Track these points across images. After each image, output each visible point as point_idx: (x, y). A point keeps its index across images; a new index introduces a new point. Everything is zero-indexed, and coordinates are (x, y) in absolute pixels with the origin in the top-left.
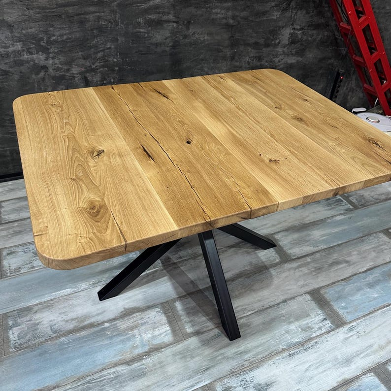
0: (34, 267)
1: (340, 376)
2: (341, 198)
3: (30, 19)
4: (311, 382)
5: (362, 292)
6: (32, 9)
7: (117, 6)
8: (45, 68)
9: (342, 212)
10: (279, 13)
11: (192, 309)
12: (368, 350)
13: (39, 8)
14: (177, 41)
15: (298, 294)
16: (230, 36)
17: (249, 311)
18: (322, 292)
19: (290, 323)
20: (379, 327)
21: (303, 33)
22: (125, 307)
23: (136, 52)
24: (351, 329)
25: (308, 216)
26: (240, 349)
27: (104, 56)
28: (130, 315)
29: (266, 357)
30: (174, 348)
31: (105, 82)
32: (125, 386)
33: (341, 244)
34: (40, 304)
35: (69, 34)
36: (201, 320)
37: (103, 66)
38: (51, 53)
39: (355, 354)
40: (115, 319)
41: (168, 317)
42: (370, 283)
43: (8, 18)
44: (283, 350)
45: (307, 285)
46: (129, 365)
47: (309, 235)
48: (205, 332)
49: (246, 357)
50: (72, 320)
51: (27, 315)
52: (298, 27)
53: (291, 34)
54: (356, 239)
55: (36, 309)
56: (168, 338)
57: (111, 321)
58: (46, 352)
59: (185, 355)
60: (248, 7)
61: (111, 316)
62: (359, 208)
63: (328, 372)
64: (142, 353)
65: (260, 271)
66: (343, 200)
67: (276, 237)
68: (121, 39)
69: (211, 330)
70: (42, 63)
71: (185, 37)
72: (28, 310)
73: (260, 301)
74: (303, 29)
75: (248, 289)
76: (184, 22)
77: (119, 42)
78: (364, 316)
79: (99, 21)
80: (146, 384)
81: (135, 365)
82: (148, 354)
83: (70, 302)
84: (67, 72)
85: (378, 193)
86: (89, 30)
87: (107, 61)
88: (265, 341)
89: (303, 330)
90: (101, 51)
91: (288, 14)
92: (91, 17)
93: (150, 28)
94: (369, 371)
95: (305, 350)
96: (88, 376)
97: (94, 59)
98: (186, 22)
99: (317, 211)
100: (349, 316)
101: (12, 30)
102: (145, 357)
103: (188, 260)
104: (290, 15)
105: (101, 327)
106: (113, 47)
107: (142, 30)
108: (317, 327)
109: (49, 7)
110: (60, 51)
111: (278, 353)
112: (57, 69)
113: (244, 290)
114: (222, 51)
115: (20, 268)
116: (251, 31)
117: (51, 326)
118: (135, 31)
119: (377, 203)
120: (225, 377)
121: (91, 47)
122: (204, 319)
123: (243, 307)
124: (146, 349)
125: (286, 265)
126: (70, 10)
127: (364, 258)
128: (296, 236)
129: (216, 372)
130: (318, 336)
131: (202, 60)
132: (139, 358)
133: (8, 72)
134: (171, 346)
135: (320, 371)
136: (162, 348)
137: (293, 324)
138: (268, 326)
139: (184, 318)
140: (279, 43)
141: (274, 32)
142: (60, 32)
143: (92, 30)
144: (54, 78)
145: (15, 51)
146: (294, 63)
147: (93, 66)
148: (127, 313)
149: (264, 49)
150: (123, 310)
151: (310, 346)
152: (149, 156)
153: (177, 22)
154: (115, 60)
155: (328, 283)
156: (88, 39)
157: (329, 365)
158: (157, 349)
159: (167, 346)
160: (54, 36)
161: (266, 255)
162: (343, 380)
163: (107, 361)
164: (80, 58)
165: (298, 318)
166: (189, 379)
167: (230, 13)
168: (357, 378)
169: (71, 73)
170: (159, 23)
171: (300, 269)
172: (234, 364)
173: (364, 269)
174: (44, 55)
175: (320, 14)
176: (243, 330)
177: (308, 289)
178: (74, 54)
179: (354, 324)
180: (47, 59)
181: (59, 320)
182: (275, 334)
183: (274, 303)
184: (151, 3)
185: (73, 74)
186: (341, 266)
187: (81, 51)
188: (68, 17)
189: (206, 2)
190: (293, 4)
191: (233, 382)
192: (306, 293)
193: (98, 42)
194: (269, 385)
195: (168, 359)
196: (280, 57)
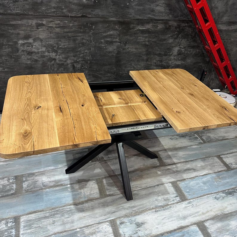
1: (179, 224)
3: (51, 38)
4: (164, 225)
5: (199, 185)
6: (52, 33)
7: (91, 34)
8: (55, 59)
9: (196, 144)
10: (173, 40)
11: (111, 183)
12: (196, 214)
13: (55, 33)
14: (119, 51)
15: (166, 182)
16: (146, 50)
17: (139, 188)
18: (178, 183)
19: (159, 196)
20: (204, 204)
21: (185, 50)
22: (79, 178)
23: (99, 55)
24: (189, 203)
25: (178, 144)
26: (132, 205)
27: (84, 56)
28: (80, 183)
29: (144, 210)
30: (99, 201)
31: (83, 68)
34: (38, 172)
35: (68, 45)
36: (114, 189)
37: (83, 61)
38: (58, 53)
39: (189, 215)
40: (73, 184)
41: (98, 186)
42: (204, 182)
43: (41, 37)
44: (153, 208)
46: (77, 205)
47: (177, 154)
48: (116, 195)
49: (134, 209)
50: (53, 181)
51: (32, 177)
52: (183, 47)
53: (179, 50)
55: (36, 174)
56: (97, 196)
57: (71, 184)
58: (39, 195)
59: (104, 204)
60: (156, 36)
61: (72, 182)
62: (206, 143)
63: (174, 222)
64: (84, 201)
66: (198, 137)
67: (159, 153)
68: (92, 49)
69: (119, 194)
70: (54, 57)
71: (124, 49)
72: (33, 174)
73: (145, 184)
74: (185, 48)
75: (141, 177)
78: (197, 197)
79: (82, 40)
80: (84, 215)
81: (79, 206)
82: (87, 201)
83: (53, 173)
84: (65, 62)
85: (219, 136)
86: (77, 44)
87: (85, 58)
88: (144, 203)
89: (164, 200)
90: (82, 54)
91: (177, 41)
93: (107, 45)
94: (195, 224)
95: (164, 210)
96: (57, 208)
97: (78, 57)
98: (124, 43)
99: (183, 142)
100: (190, 197)
101: (42, 42)
102: (85, 203)
103: (113, 159)
105: (66, 187)
106: (88, 52)
107: (103, 45)
108: (172, 199)
110: (63, 52)
111: (150, 209)
112: (61, 61)
113: (138, 177)
114: (142, 57)
116: (157, 48)
117: (43, 183)
118: (99, 45)
119: (217, 141)
120: (122, 217)
121: (77, 52)
122: (116, 189)
123: (137, 186)
124: (86, 199)
125: (162, 167)
126: (70, 34)
129: (118, 214)
130: (172, 204)
131: (131, 60)
132: (82, 203)
133: (38, 60)
134: (98, 200)
135: (170, 221)
136: (93, 200)
137: (160, 197)
138: (147, 196)
139: (107, 187)
140: (172, 54)
141: (170, 49)
142: (64, 44)
143: (79, 44)
144: (58, 64)
145: (42, 51)
147: (78, 60)
149: (164, 57)
150: (77, 180)
151: (167, 208)
153: (120, 43)
154: (89, 58)
155: (182, 179)
156: (76, 48)
157: (175, 218)
158: (91, 200)
159: (97, 199)
160: (61, 45)
161: (153, 162)
162: (180, 226)
163: (67, 202)
164: (72, 56)
165: (163, 194)
166: (104, 216)
167: (147, 39)
168: (188, 226)
169: (67, 63)
170: (111, 43)
172: (128, 212)
173: (203, 174)
174: (55, 54)
175: (195, 41)
176: (134, 196)
177: (171, 181)
178: (69, 54)
179: (192, 200)
180: (56, 56)
181: (46, 181)
182: (150, 200)
183: (152, 185)
184: (108, 33)
185: (68, 63)
186: (191, 171)
187: (73, 53)
188: (68, 37)
189: (135, 34)
190: (180, 36)
191: (126, 220)
192: (169, 183)
193: (81, 49)
194: (143, 223)
195: (96, 205)
196: (172, 61)
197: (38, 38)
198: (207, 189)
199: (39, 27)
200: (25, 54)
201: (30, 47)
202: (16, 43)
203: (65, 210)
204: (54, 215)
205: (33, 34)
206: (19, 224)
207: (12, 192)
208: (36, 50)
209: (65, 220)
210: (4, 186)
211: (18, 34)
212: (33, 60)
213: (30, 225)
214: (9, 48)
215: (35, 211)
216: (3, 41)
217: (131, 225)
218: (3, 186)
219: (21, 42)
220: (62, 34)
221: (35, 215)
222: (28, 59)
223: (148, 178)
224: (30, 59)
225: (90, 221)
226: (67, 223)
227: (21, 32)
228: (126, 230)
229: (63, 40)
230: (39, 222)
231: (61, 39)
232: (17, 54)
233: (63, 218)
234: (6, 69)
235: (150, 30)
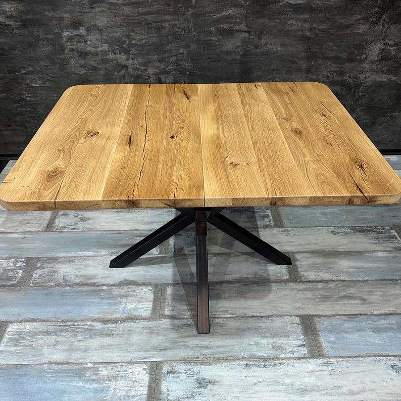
0: (75, 229)
2: (396, 234)
3: (116, 25)
4: (253, 395)
5: (363, 333)
6: (118, 16)
7: (190, 16)
8: (125, 67)
9: (388, 249)
10: (367, 27)
11: (179, 296)
12: (333, 389)
13: (123, 15)
14: (248, 51)
15: (288, 314)
16: (306, 48)
17: (230, 314)
18: (316, 320)
19: (264, 337)
20: (361, 373)
21: (398, 49)
22: (126, 278)
23: (207, 59)
24: (326, 364)
26: (203, 343)
27: (177, 61)
28: (127, 285)
29: (223, 358)
30: (147, 324)
32: (93, 338)
33: (367, 280)
34: (65, 257)
35: (147, 38)
36: (182, 308)
37: (175, 70)
38: (131, 54)
39: (316, 388)
40: (113, 285)
41: (155, 296)
42: (377, 328)
43: (99, 24)
44: (243, 358)
45: (302, 308)
46: (104, 324)
47: (336, 263)
48: (180, 318)
49: (204, 352)
50: (82, 276)
51: (52, 263)
52: (392, 43)
53: (382, 50)
54: (389, 280)
55: (60, 260)
56: (146, 313)
57: (109, 285)
58: (51, 294)
59: (152, 331)
60: (328, 19)
61: (111, 282)
63: (277, 394)
64: (119, 318)
65: (262, 283)
66: (397, 237)
67: (297, 256)
68: (193, 46)
69: (187, 318)
70: (124, 63)
71: (257, 47)
72: (55, 259)
73: (245, 308)
74: (398, 45)
75: (241, 295)
76: (256, 32)
77: (191, 49)
78: (349, 357)
79: (173, 29)
80: (109, 342)
81: (109, 325)
82: (123, 320)
83: (87, 262)
84: (144, 73)
86: (164, 36)
87: (180, 65)
88: (229, 344)
89: (273, 347)
90: (176, 55)
91: (378, 28)
92: (167, 25)
93: (221, 37)
95: (265, 366)
96: (71, 321)
97: (168, 63)
98: (258, 32)
99: (358, 242)
100: (332, 352)
101: (101, 33)
102: (120, 322)
104: (381, 29)
105: (99, 288)
107: (213, 38)
108: (291, 350)
109: (131, 14)
110: (139, 53)
111: (237, 359)
112: (136, 69)
113: (235, 295)
114: (297, 63)
115: (65, 227)
116: (331, 44)
117: (64, 276)
118: (207, 39)
120: (177, 361)
121: (165, 52)
122: (185, 307)
123: (226, 309)
124: (124, 316)
125: (292, 284)
126: (149, 18)
127: (386, 301)
128: (319, 260)
129: (170, 354)
130: (286, 358)
131: (274, 70)
132: (116, 321)
133: (97, 68)
134: (145, 320)
135: (269, 390)
136: (137, 319)
137: (266, 339)
138: (240, 332)
139: (169, 302)
140: (366, 58)
141: (361, 46)
142: (140, 37)
143: (167, 36)
144: (132, 76)
145: (102, 51)
146: (385, 81)
147: (167, 69)
148: (125, 283)
149: (346, 64)
150: (123, 280)
151: (272, 364)
152: (130, 143)
153: (249, 32)
154: (187, 65)
155: (328, 314)
156: (163, 44)
157: (282, 388)
158: (133, 319)
159: (142, 319)
160: (135, 40)
161: (277, 270)
163: (90, 315)
164: (156, 61)
165: (274, 335)
166: (145, 351)
167: (307, 26)
169: (147, 74)
170: (229, 33)
171: (305, 292)
172: (190, 354)
173: (381, 312)
174: (126, 56)
176: (214, 328)
177: (302, 313)
178: (150, 57)
179: (334, 360)
180: (127, 59)
181: (72, 273)
182: (243, 342)
183: (258, 314)
184: (224, 13)
185: (149, 74)
186: (353, 302)
187: (157, 55)
188: (147, 24)
189: (280, 13)
190: (385, 17)
191: (181, 368)
192: (297, 316)
193: (172, 47)
194: (212, 382)
195: (138, 330)
196: (367, 74)
197: (95, 26)
198: (378, 343)
199: (94, 5)
200: (76, 56)
201: (83, 44)
202: (59, 36)
203: (81, 328)
204: (61, 331)
205: (86, 18)
206: (3, 334)
207: (13, 282)
208: (92, 49)
209: (76, 344)
210: (6, 270)
211: (61, 19)
212: (90, 67)
213: (18, 340)
214: (48, 45)
215: (34, 319)
216: (38, 32)
217: (187, 380)
218: (3, 270)
219: (66, 34)
220: (135, 16)
221: (32, 326)
222: (81, 66)
223: (255, 298)
224: (85, 66)
225: (115, 356)
226: (76, 350)
227: (66, 15)
228: (173, 386)
229: (138, 30)
230: (34, 337)
231: (133, 27)
232: (63, 56)
233: (73, 340)
234: (47, 83)
235: (314, 6)
